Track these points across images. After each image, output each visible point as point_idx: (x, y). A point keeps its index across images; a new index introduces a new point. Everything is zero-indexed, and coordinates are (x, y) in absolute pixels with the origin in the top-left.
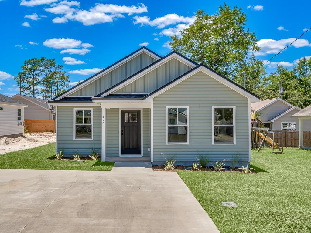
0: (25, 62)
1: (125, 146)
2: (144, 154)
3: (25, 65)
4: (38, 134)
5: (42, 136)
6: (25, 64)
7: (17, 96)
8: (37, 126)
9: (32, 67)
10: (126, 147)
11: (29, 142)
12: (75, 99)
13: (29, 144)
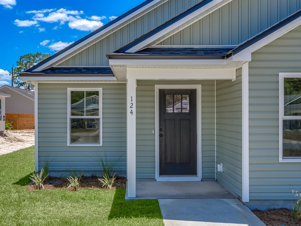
0: (21, 57)
1: (166, 158)
2: (204, 174)
3: (21, 61)
4: (25, 132)
5: (31, 134)
6: (21, 59)
7: (5, 88)
8: (24, 122)
9: (27, 63)
10: (169, 161)
11: (8, 142)
12: (70, 70)
13: (8, 145)
